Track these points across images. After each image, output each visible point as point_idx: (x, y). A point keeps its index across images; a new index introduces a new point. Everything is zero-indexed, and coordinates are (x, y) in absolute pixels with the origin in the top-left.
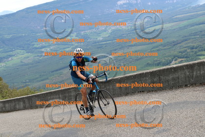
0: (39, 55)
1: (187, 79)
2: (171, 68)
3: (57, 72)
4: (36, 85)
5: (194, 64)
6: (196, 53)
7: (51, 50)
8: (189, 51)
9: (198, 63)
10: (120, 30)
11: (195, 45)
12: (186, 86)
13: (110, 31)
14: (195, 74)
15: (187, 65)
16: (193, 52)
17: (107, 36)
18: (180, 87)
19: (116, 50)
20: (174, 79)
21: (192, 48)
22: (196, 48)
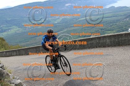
0: (25, 29)
1: (97, 44)
2: (90, 38)
3: (33, 38)
4: (23, 44)
5: (101, 37)
6: (103, 32)
7: (31, 27)
8: (100, 31)
9: (103, 36)
10: (66, 19)
11: (103, 28)
12: (97, 47)
13: (61, 19)
14: (101, 41)
15: (97, 37)
16: (102, 31)
17: (60, 21)
18: (93, 47)
19: (63, 28)
20: (91, 44)
21: (102, 29)
22: (104, 30)
